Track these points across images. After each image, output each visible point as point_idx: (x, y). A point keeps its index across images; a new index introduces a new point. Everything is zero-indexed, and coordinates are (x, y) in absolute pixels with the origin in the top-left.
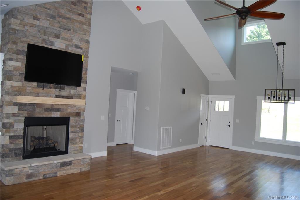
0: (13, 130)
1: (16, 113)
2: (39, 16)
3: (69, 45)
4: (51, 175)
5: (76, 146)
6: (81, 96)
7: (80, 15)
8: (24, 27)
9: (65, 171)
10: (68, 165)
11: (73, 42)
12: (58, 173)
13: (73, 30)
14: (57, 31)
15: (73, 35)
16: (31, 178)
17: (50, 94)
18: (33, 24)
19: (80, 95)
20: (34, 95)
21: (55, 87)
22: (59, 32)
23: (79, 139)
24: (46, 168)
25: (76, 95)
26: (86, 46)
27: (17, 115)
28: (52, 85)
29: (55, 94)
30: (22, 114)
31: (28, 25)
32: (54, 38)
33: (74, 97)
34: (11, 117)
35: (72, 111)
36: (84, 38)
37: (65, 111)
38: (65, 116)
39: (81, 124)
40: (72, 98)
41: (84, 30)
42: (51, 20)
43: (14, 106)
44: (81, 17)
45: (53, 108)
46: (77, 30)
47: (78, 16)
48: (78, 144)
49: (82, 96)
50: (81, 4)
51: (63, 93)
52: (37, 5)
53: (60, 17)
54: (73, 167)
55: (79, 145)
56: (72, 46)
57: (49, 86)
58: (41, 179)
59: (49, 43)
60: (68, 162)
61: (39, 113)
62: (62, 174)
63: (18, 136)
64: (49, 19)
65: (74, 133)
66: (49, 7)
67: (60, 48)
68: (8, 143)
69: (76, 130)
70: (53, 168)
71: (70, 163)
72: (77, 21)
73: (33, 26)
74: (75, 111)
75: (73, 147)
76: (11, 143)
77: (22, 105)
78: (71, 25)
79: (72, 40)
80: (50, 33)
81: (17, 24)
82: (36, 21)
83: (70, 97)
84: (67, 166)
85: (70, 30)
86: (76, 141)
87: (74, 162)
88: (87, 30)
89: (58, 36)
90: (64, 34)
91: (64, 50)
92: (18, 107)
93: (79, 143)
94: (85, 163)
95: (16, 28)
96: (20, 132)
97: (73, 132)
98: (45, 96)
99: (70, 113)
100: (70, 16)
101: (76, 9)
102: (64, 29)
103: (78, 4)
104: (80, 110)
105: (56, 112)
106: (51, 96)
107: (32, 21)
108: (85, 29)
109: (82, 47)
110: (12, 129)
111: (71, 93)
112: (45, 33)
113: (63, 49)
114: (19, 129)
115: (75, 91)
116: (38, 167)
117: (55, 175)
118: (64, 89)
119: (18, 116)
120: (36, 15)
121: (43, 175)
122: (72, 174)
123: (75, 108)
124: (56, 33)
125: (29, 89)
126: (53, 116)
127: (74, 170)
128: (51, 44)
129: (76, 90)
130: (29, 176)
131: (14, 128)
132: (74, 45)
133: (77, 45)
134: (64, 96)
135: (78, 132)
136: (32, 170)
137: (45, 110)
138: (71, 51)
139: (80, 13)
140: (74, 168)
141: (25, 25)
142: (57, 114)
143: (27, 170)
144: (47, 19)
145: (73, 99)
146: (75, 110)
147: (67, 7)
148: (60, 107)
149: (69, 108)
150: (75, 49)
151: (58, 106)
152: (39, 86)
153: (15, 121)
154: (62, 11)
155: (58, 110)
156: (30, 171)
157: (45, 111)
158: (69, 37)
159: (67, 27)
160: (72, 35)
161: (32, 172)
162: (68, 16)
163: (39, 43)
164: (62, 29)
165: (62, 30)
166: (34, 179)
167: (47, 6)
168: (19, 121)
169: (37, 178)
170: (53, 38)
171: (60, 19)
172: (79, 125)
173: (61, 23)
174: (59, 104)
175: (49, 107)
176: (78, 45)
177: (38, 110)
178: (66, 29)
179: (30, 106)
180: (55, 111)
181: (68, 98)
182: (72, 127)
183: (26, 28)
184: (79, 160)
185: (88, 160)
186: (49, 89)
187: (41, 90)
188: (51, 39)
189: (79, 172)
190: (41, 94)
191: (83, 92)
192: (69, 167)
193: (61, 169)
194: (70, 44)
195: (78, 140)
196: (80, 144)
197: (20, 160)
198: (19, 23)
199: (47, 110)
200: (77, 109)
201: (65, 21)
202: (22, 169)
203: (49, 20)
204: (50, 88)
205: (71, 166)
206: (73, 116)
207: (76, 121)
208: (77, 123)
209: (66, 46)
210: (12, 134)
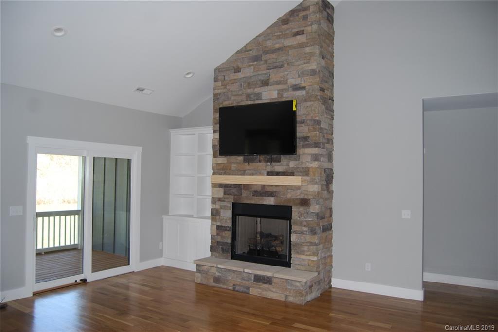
0: (220, 218)
1: (222, 197)
2: (240, 66)
3: (282, 90)
4: (242, 289)
5: (303, 257)
6: (309, 171)
7: (297, 34)
8: (225, 88)
9: (259, 290)
10: (266, 282)
11: (288, 82)
12: (251, 289)
13: (288, 64)
14: (263, 75)
15: (287, 71)
16: (219, 284)
17: (260, 170)
18: (235, 79)
19: (306, 168)
20: (239, 174)
21: (266, 159)
22: (267, 76)
23: (308, 246)
24: (236, 276)
25: (298, 170)
26: (311, 82)
27: (222, 200)
28: (262, 157)
29: (266, 170)
30: (227, 198)
31: (230, 83)
32: (261, 86)
33: (295, 173)
34: (217, 203)
35: (293, 197)
36: (307, 69)
37: (282, 196)
38: (282, 205)
39: (310, 220)
40: (292, 174)
41: (306, 55)
42: (256, 63)
43: (219, 189)
44: (298, 37)
45: (264, 191)
46: (294, 61)
47: (294, 38)
48: (307, 255)
49: (311, 170)
50: (297, 15)
51: (278, 167)
52: (237, 53)
53: (266, 52)
54: (273, 288)
55: (308, 257)
56: (286, 90)
57: (258, 159)
58: (229, 290)
59: (254, 96)
60: (265, 278)
61: (248, 199)
62: (256, 294)
63: (225, 227)
64: (252, 63)
65: (298, 235)
66: (251, 48)
67: (270, 99)
68: (215, 234)
69: (301, 230)
70: (243, 279)
71: (268, 281)
72: (291, 47)
73: (234, 82)
74: (298, 197)
75: (297, 258)
76: (218, 235)
77: (227, 187)
78: (284, 58)
79: (287, 80)
80: (255, 82)
81: (219, 86)
82: (237, 74)
83: (288, 173)
84: (264, 283)
85: (282, 66)
86: (303, 249)
87: (275, 280)
88: (311, 53)
89: (266, 83)
90: (275, 76)
91: (277, 101)
92: (224, 190)
93: (308, 253)
94: (294, 288)
95: (217, 92)
96: (226, 222)
97: (297, 232)
98: (253, 174)
99: (290, 200)
100: (281, 45)
101: (289, 28)
102: (273, 69)
103: (292, 19)
104: (306, 194)
105: (268, 198)
106: (260, 174)
107: (233, 76)
108: (308, 53)
109: (304, 85)
110: (218, 218)
111: (291, 166)
112: (249, 85)
113: (275, 99)
114: (225, 218)
115: (297, 162)
116: (226, 272)
117: (247, 291)
118: (279, 161)
119: (224, 201)
120: (237, 66)
121: (232, 285)
122: (272, 299)
123: (298, 192)
124: (263, 79)
125: (235, 165)
126: (265, 203)
127: (274, 294)
128: (256, 98)
129: (299, 161)
130: (217, 280)
131: (220, 216)
132: (291, 87)
133: (296, 85)
134: (279, 172)
135: (305, 233)
136: (220, 272)
137: (253, 193)
138: (287, 97)
139: (297, 32)
140: (274, 290)
141: (226, 85)
142: (270, 201)
143: (213, 270)
144: (250, 65)
145: (294, 176)
146: (298, 195)
147: (274, 33)
148: (275, 190)
149: (289, 191)
150: (292, 92)
151: (271, 187)
152: (245, 161)
153: (221, 208)
154: (269, 44)
155: (271, 194)
156: (218, 274)
157: (253, 196)
158: (281, 78)
159: (278, 64)
160: (286, 73)
161: (219, 276)
162: (277, 46)
163: (242, 101)
164: (271, 69)
165: (271, 71)
166: (221, 286)
167: (248, 48)
168: (224, 208)
169: (225, 287)
170: (259, 89)
171: (268, 56)
172: (306, 221)
173: (269, 61)
174: (272, 186)
175: (259, 189)
176: (298, 84)
177: (245, 194)
178: (275, 68)
179: (235, 188)
180: (267, 196)
181: (286, 174)
182: (296, 224)
183: (228, 88)
184: (284, 280)
185: (298, 284)
186: (259, 163)
187: (247, 166)
188: (257, 90)
189: (283, 299)
190: (249, 171)
191: (311, 163)
192: (266, 286)
193: (255, 286)
194: (285, 87)
195: (306, 248)
196: (310, 255)
197: (227, 258)
198: (220, 85)
199: (256, 193)
200: (301, 193)
201: (274, 56)
202: (209, 268)
203: (252, 65)
204: (260, 161)
205: (270, 286)
206: (296, 205)
207: (301, 214)
208: (302, 217)
209: (278, 94)
210: (219, 224)
